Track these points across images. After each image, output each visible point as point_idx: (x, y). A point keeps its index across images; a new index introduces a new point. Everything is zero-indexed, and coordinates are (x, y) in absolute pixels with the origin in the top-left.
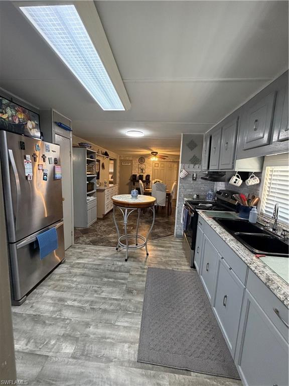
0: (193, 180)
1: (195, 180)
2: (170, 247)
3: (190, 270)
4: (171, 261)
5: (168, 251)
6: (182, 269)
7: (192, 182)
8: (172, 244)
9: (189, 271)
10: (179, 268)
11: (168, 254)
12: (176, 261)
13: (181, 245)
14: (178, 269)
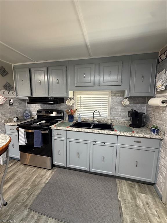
0: (10, 105)
1: (12, 105)
2: (14, 175)
3: (52, 171)
4: (34, 181)
5: (19, 179)
6: (49, 176)
7: (9, 107)
8: (11, 171)
9: (54, 173)
10: (47, 177)
11: (23, 180)
12: (37, 177)
13: (19, 165)
14: (47, 179)
